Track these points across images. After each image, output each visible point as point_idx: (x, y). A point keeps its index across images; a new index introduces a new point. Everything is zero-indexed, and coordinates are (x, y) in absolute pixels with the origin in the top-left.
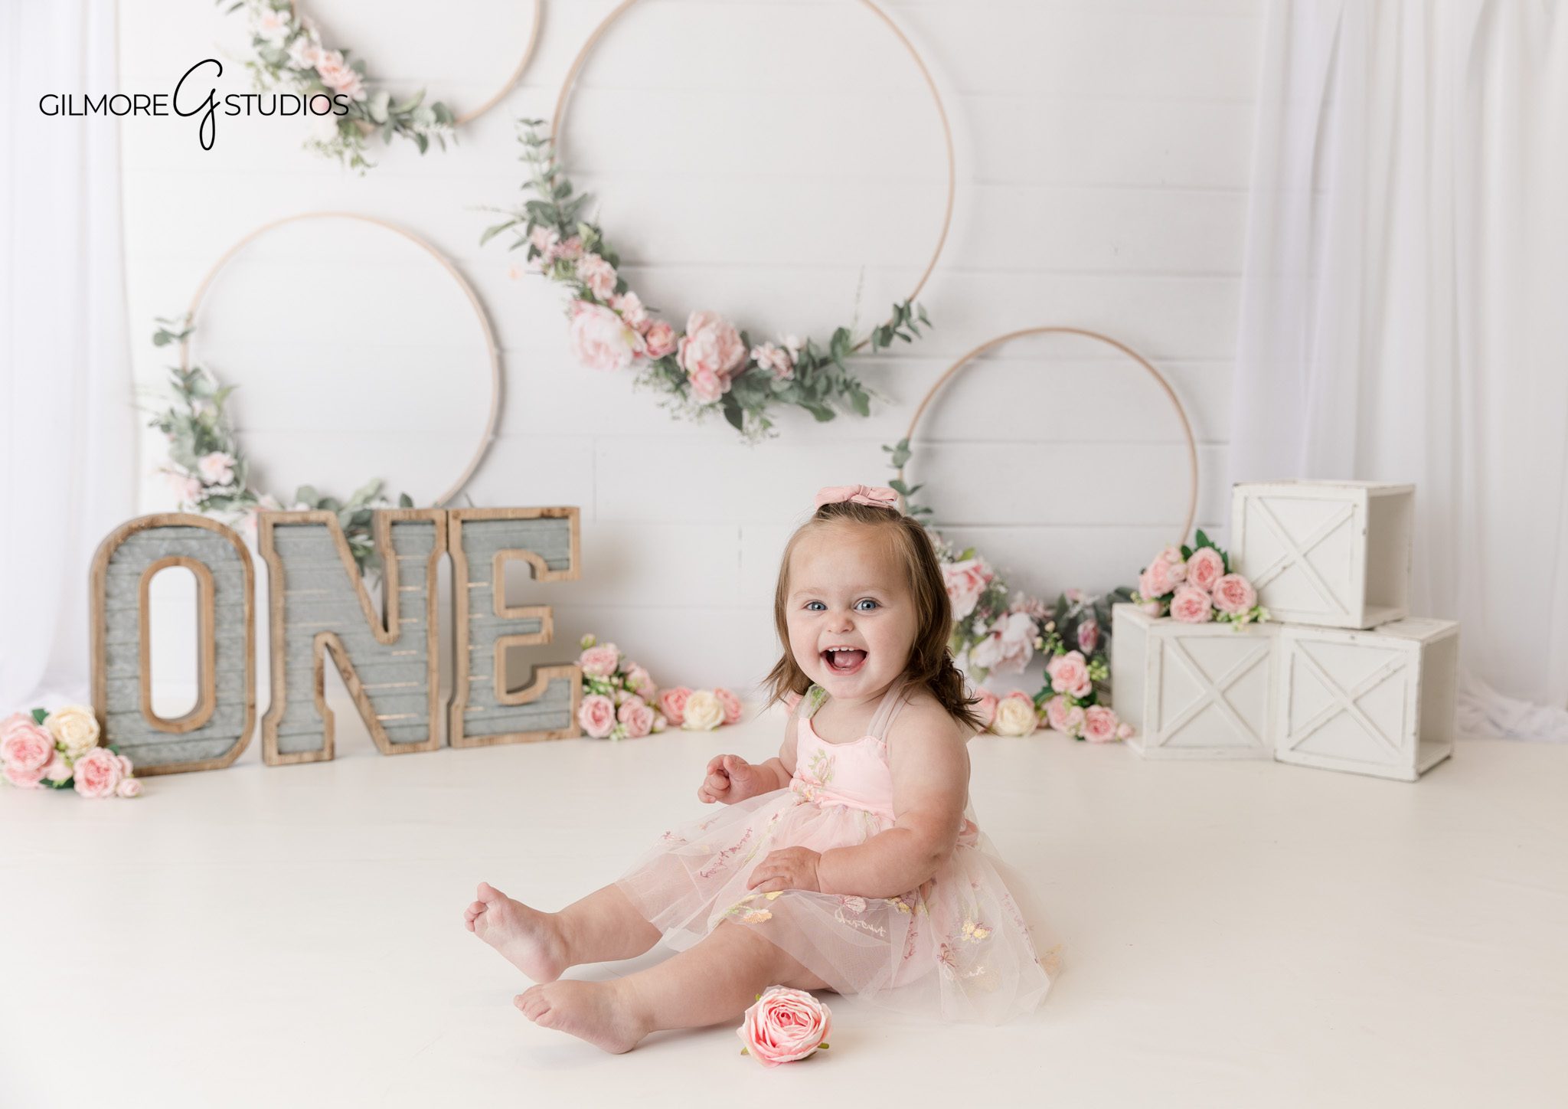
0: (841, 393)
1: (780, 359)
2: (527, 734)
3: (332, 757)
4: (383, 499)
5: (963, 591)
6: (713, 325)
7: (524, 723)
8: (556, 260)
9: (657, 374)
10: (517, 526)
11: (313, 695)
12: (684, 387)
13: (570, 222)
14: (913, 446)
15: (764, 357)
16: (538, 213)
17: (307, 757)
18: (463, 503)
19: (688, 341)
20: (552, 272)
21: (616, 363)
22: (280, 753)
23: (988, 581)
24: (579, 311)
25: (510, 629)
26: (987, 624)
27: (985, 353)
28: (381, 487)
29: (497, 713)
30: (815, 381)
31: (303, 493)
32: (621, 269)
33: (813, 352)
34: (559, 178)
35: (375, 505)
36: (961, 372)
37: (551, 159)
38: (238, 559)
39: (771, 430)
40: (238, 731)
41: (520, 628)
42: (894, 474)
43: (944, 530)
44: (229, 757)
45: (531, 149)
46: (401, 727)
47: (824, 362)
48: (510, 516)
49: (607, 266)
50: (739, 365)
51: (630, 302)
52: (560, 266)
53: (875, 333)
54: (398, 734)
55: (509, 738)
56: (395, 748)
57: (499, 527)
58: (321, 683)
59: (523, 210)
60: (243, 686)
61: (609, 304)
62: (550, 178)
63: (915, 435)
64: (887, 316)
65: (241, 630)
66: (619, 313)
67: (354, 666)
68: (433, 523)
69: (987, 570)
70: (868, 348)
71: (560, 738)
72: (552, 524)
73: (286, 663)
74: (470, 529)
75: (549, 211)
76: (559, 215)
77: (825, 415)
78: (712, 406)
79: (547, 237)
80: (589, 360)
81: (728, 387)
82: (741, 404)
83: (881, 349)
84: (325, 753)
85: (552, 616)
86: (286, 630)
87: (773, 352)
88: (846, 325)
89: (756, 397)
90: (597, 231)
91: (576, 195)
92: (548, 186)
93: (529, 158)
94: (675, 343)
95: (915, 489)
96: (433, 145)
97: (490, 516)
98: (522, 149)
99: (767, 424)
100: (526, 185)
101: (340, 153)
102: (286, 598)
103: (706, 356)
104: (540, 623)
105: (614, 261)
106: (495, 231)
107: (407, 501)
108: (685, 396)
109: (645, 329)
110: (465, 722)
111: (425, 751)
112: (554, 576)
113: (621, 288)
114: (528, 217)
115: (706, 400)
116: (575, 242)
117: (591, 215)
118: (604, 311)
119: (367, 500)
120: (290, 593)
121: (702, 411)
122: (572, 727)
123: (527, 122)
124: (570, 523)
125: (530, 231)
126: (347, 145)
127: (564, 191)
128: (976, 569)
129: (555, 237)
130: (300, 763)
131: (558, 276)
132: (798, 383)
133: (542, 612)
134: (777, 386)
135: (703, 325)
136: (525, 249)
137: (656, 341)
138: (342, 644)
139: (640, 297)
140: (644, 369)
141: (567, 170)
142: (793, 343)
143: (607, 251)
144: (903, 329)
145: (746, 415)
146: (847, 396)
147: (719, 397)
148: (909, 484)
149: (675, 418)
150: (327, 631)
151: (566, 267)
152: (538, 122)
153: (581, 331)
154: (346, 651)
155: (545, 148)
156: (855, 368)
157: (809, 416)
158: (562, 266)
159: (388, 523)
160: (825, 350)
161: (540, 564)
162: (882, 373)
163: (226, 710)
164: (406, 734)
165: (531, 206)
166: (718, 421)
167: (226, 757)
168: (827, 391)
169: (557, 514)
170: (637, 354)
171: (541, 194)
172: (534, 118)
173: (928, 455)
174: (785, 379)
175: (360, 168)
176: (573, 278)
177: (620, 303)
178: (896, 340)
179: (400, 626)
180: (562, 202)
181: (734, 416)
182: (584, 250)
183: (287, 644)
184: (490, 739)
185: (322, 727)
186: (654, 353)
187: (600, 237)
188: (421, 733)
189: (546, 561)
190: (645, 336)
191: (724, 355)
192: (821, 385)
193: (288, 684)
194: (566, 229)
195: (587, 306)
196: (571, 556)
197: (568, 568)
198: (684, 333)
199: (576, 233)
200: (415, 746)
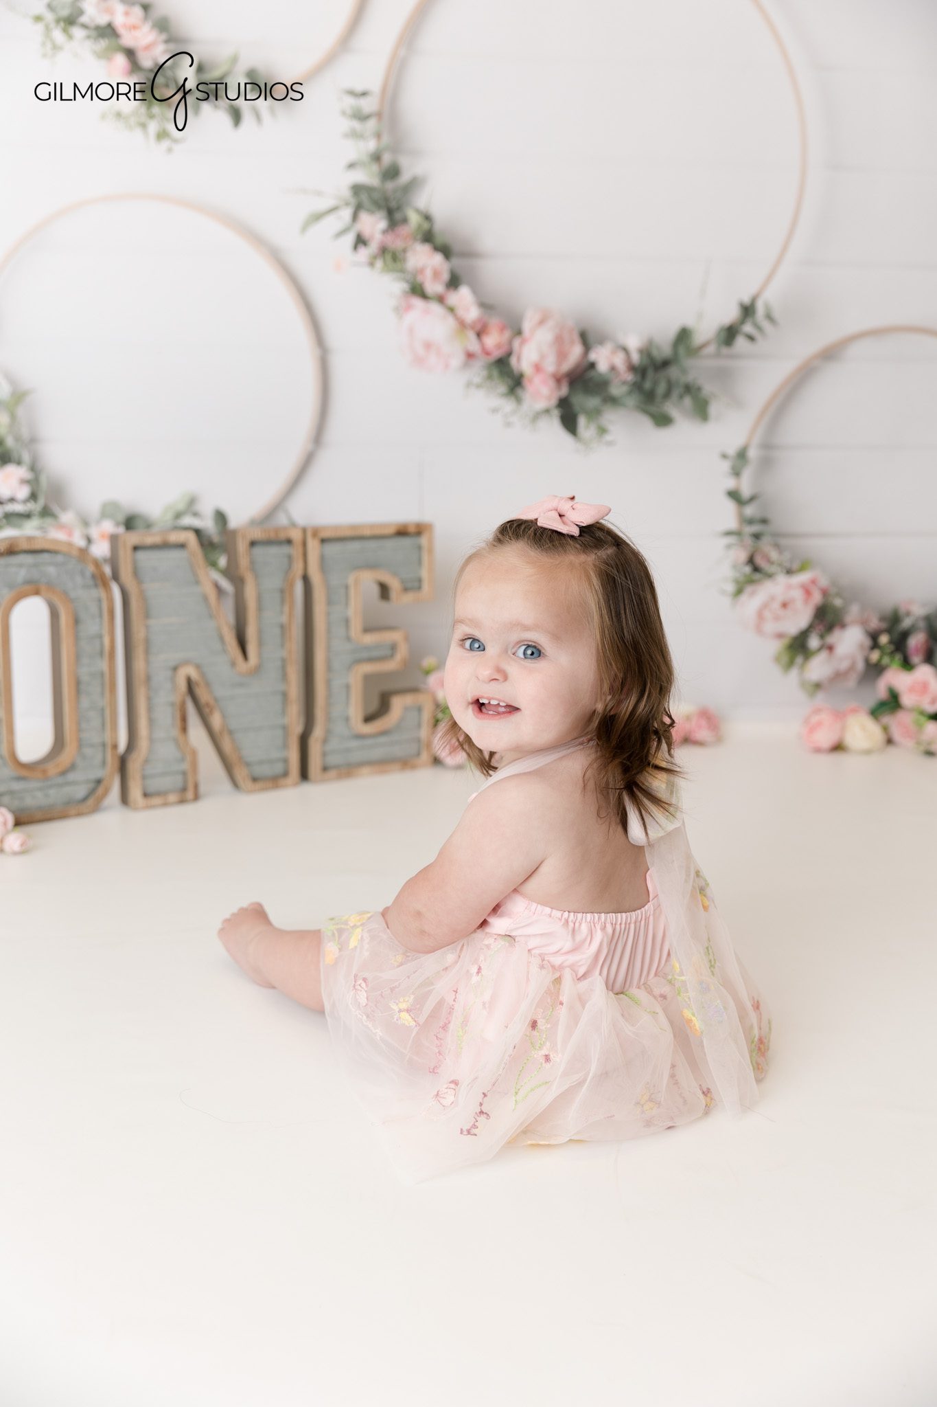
0: (681, 397)
1: (619, 361)
2: (383, 764)
3: (197, 797)
4: (196, 514)
5: (799, 604)
6: (551, 323)
7: (377, 753)
8: (383, 250)
9: (490, 377)
10: (372, 544)
11: (176, 732)
12: (519, 391)
13: (399, 208)
14: (752, 453)
15: (604, 359)
16: (364, 197)
17: (172, 798)
18: (282, 520)
19: (523, 342)
20: (379, 264)
21: (447, 366)
22: (146, 795)
23: (825, 593)
24: (409, 308)
25: (365, 655)
26: (822, 637)
27: (830, 354)
28: (192, 501)
29: (354, 744)
30: (655, 383)
31: (108, 510)
32: (455, 261)
33: (655, 353)
34: (387, 159)
35: (188, 521)
36: (804, 375)
37: (378, 136)
38: (96, 586)
39: (608, 437)
40: (99, 773)
41: (375, 654)
42: (731, 483)
43: (783, 542)
44: (90, 802)
45: (356, 125)
46: (261, 762)
47: (666, 364)
48: (367, 532)
49: (438, 259)
50: (577, 366)
51: (463, 297)
52: (389, 257)
53: (718, 334)
54: (259, 770)
55: (365, 770)
56: (259, 785)
57: (356, 545)
58: (184, 719)
59: (346, 193)
60: (103, 725)
61: (441, 299)
62: (376, 157)
63: (756, 441)
64: (730, 314)
65: (104, 665)
66: (451, 310)
67: (216, 700)
68: (289, 542)
69: (824, 582)
70: (711, 349)
71: (413, 767)
72: (405, 542)
73: (149, 699)
74: (331, 549)
75: (376, 195)
76: (386, 199)
77: (663, 420)
78: (547, 411)
79: (374, 224)
80: (419, 361)
81: (564, 391)
82: (577, 408)
83: (725, 350)
84: (188, 792)
85: (407, 639)
86: (147, 662)
87: (614, 352)
88: (689, 322)
89: (593, 402)
90: (427, 218)
91: (405, 178)
92: (375, 168)
93: (355, 135)
94: (510, 342)
95: (752, 499)
96: (247, 117)
97: (348, 533)
98: (347, 124)
99: (602, 431)
100: (352, 166)
101: (143, 126)
102: (147, 627)
103: (543, 357)
104: (394, 647)
105: (446, 251)
106: (317, 217)
107: (221, 517)
108: (519, 400)
109: (478, 327)
110: (324, 754)
111: (285, 786)
112: (408, 598)
113: (454, 282)
114: (353, 201)
115: (541, 405)
116: (404, 230)
117: (422, 200)
118: (435, 308)
119: (178, 516)
120: (152, 622)
121: (536, 417)
122: (425, 757)
123: (352, 93)
124: (424, 540)
125: (355, 217)
126: (151, 117)
127: (392, 173)
128: (813, 582)
129: (382, 224)
130: (165, 804)
131: (387, 269)
132: (637, 387)
133: (395, 636)
134: (616, 390)
135: (542, 322)
136: (350, 238)
137: (491, 341)
138: (203, 674)
139: (475, 291)
140: (477, 372)
141: (396, 148)
142: (634, 343)
143: (439, 239)
144: (748, 328)
145: (582, 421)
146: (688, 401)
147: (554, 401)
148: (746, 492)
149: (508, 425)
150: (186, 662)
151: (395, 258)
152: (364, 94)
153: (411, 331)
154: (208, 685)
155: (371, 124)
156: (696, 370)
157: (646, 423)
158: (391, 257)
159: (247, 542)
160: (666, 350)
161: (394, 584)
162: (724, 376)
163: (88, 751)
164: (265, 770)
165: (357, 189)
166: (553, 427)
167: (91, 802)
168: (667, 395)
169: (412, 529)
170: (470, 356)
171: (367, 176)
172: (359, 88)
173: (767, 463)
174: (624, 383)
175: (165, 144)
176: (402, 271)
177: (454, 298)
178: (740, 342)
179: (260, 655)
180: (390, 186)
181: (569, 422)
182: (415, 239)
183: (148, 679)
184: (348, 770)
185: (185, 766)
186: (487, 353)
187: (432, 226)
188: (279, 768)
189: (403, 582)
190: (479, 335)
191: (561, 355)
192: (661, 389)
193: (151, 722)
194: (393, 213)
195: (418, 302)
196: (424, 574)
197: (420, 588)
198: (519, 332)
199: (405, 221)
200: (274, 781)
